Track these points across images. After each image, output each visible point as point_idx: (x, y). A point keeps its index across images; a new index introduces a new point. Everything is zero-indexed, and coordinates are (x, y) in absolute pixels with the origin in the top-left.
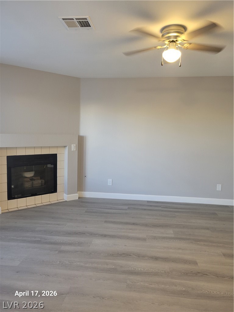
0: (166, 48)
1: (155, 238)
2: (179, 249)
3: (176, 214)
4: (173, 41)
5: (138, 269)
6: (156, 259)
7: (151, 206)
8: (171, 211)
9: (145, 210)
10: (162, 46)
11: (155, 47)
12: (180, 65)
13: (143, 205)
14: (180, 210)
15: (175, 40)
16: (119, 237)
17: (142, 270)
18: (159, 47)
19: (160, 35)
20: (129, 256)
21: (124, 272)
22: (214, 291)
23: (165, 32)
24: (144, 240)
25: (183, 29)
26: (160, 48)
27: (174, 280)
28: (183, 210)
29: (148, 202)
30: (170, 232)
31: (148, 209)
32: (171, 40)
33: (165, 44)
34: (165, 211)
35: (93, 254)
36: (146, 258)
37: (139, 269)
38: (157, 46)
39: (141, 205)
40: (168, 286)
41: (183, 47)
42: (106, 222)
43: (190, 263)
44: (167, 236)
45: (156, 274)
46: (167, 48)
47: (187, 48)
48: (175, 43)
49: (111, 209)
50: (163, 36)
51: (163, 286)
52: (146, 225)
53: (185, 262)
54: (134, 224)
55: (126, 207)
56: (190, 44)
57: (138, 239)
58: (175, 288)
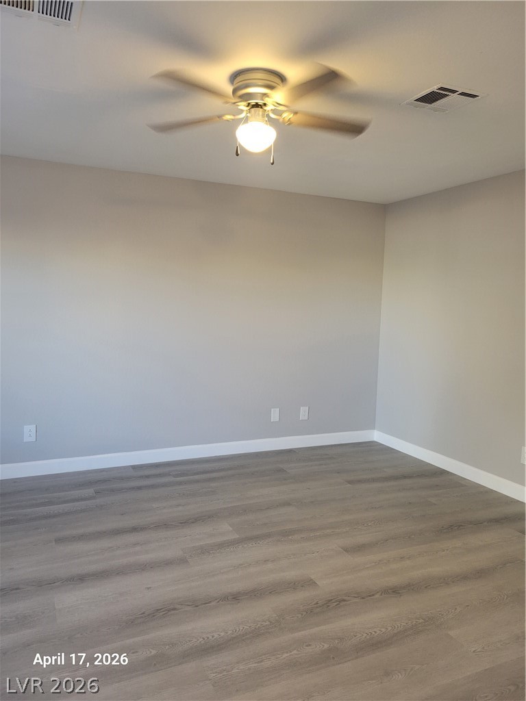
0: (243, 118)
1: (204, 551)
2: (266, 561)
3: (213, 485)
4: (257, 105)
5: (213, 637)
6: (236, 598)
7: (148, 477)
8: (197, 481)
9: (139, 488)
10: (234, 116)
11: (220, 117)
12: (272, 161)
13: (129, 478)
14: (214, 475)
15: (260, 102)
16: (122, 571)
17: (222, 634)
18: (228, 117)
19: (229, 89)
20: (173, 612)
21: (187, 656)
22: (375, 630)
23: (241, 83)
24: (182, 561)
25: (278, 80)
26: (233, 119)
27: (298, 635)
28: (221, 474)
29: (134, 467)
30: (225, 530)
31: (146, 487)
32: (253, 102)
33: (242, 111)
34: (185, 483)
35: (79, 635)
36: (212, 604)
37: (216, 636)
38: (224, 115)
39: (122, 479)
40: (295, 652)
41: (281, 120)
42: (59, 540)
43: (302, 587)
44: (225, 538)
45: (256, 634)
46: (246, 120)
47: (290, 123)
48: (261, 109)
49: (50, 503)
50: (235, 91)
51: (286, 655)
52: (165, 525)
53: (293, 586)
54: (134, 529)
55: (89, 491)
56: (296, 113)
57: (167, 563)
58: (311, 650)
